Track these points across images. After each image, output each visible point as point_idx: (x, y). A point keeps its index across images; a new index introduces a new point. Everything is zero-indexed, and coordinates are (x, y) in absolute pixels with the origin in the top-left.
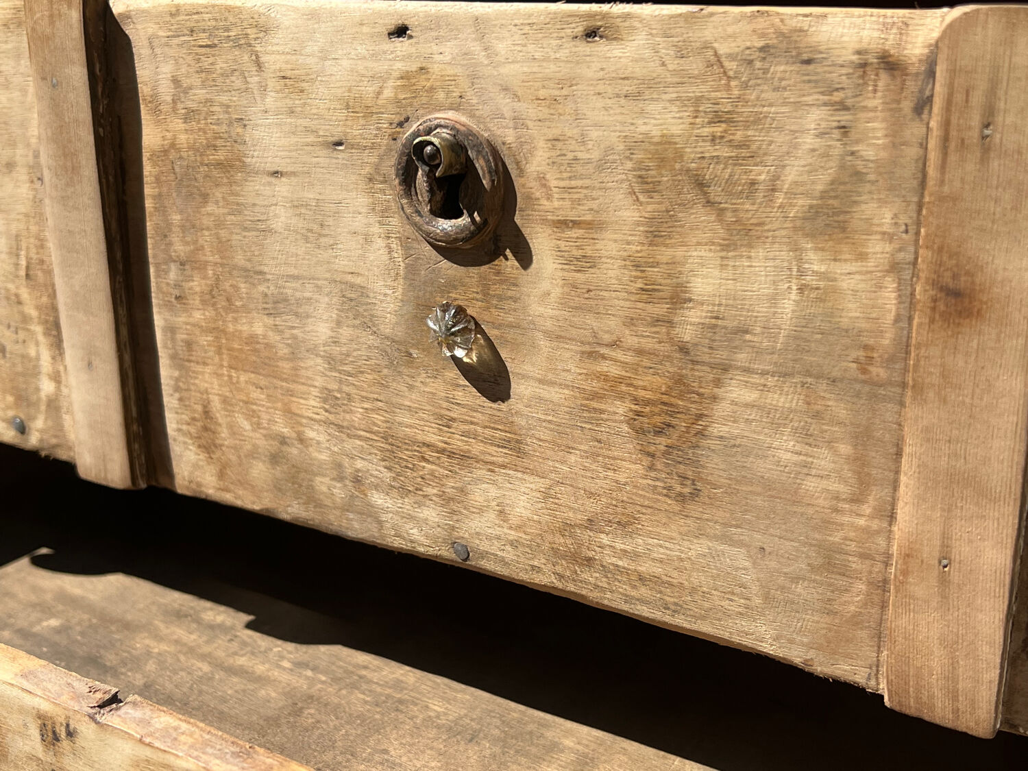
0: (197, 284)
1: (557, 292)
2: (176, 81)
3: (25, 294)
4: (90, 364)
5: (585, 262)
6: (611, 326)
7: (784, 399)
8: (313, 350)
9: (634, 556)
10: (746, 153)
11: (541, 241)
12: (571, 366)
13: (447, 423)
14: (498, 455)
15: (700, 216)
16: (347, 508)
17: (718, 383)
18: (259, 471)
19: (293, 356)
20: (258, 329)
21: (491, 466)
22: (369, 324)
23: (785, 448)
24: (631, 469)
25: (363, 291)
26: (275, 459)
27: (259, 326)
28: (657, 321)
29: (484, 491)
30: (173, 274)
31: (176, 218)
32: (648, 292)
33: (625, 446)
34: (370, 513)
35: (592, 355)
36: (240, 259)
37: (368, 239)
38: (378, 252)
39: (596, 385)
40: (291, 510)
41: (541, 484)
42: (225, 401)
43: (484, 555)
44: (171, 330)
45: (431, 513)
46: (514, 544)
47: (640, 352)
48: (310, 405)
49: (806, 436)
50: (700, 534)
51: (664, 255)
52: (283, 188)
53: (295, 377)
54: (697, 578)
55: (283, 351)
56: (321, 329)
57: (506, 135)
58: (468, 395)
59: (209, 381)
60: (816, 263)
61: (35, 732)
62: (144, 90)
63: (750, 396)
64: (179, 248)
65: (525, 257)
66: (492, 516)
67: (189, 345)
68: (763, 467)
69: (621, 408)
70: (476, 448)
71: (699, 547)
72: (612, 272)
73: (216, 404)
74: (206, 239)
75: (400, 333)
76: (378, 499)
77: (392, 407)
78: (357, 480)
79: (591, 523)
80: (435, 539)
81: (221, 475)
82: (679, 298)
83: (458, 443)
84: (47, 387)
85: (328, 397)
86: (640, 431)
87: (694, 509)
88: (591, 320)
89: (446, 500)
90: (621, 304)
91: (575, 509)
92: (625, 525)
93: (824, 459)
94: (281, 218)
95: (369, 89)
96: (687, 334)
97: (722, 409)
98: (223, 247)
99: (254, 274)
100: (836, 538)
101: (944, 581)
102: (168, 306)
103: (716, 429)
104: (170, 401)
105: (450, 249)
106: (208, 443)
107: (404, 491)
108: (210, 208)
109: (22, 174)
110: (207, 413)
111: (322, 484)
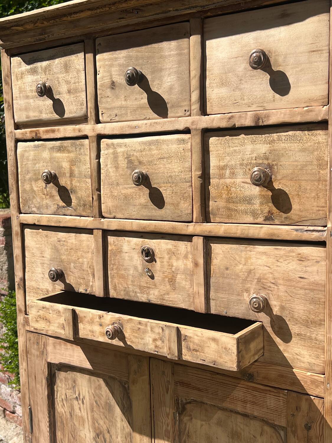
0: (115, 267)
1: (159, 266)
2: (114, 241)
3: (89, 270)
4: (99, 279)
5: (162, 262)
6: (165, 269)
7: (183, 277)
8: (130, 275)
9: (169, 298)
10: (178, 250)
11: (157, 260)
12: (161, 275)
13: (147, 283)
14: (153, 287)
15: (174, 256)
16: (134, 296)
17: (177, 275)
18: (122, 293)
19: (128, 276)
20: (123, 273)
21: (153, 288)
22: (137, 271)
23: (184, 282)
24: (168, 287)
25: (137, 267)
26: (124, 291)
27: (123, 272)
28: (170, 269)
29: (152, 292)
30: (112, 266)
31: (112, 258)
32: (169, 265)
33: (168, 284)
34: (137, 297)
35: (164, 273)
36: (121, 263)
37: (137, 260)
38: (139, 262)
39: (164, 277)
40: (126, 298)
41: (158, 290)
42: (118, 283)
43: (152, 301)
44: (111, 274)
45: (145, 296)
46: (155, 298)
47: (169, 272)
48: (130, 282)
49: (186, 281)
50: (176, 294)
51: (171, 261)
52: (127, 254)
53: (128, 279)
54: (176, 300)
55: (126, 275)
56: (131, 272)
57: (153, 248)
58: (150, 279)
59: (116, 280)
60: (185, 261)
61: (98, 318)
62: (109, 242)
63: (180, 277)
64: (113, 262)
65: (156, 262)
66: (153, 295)
67: (113, 275)
68: (182, 285)
69: (167, 279)
70: (151, 286)
71: (176, 296)
72: (165, 263)
73: (117, 283)
74: (116, 261)
75: (141, 272)
76: (138, 295)
77: (140, 282)
78: (136, 292)
79: (164, 295)
80: (145, 299)
81: (117, 294)
82: (172, 266)
83: (148, 286)
84: (91, 283)
85: (132, 281)
86: (169, 282)
87: (175, 291)
88: (163, 269)
89: (147, 293)
90: (167, 267)
91: (162, 292)
92: (168, 294)
93: (187, 283)
94: (127, 258)
95: (138, 243)
96: (173, 270)
97: (177, 278)
98: (119, 262)
99: (123, 265)
100: (189, 292)
101: (199, 295)
102: (110, 270)
103: (177, 281)
104: (110, 284)
105: (147, 261)
106: (115, 290)
107: (142, 293)
108: (117, 257)
109: (90, 253)
110: (115, 285)
111: (131, 293)
